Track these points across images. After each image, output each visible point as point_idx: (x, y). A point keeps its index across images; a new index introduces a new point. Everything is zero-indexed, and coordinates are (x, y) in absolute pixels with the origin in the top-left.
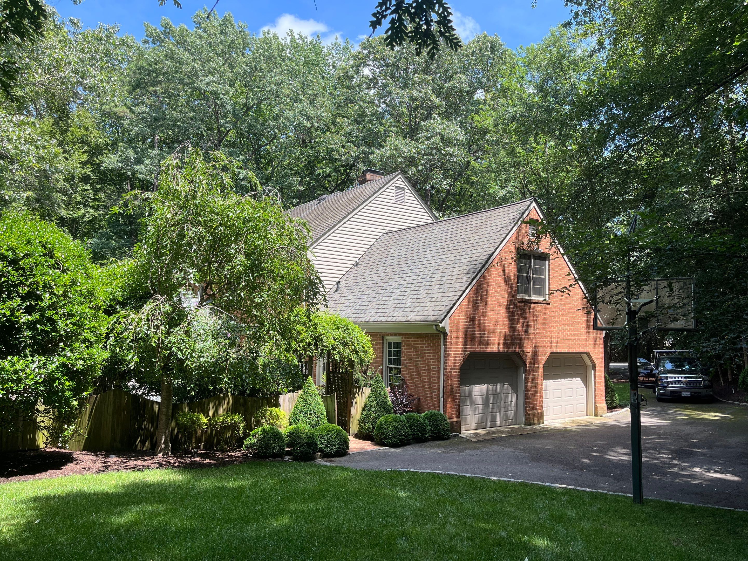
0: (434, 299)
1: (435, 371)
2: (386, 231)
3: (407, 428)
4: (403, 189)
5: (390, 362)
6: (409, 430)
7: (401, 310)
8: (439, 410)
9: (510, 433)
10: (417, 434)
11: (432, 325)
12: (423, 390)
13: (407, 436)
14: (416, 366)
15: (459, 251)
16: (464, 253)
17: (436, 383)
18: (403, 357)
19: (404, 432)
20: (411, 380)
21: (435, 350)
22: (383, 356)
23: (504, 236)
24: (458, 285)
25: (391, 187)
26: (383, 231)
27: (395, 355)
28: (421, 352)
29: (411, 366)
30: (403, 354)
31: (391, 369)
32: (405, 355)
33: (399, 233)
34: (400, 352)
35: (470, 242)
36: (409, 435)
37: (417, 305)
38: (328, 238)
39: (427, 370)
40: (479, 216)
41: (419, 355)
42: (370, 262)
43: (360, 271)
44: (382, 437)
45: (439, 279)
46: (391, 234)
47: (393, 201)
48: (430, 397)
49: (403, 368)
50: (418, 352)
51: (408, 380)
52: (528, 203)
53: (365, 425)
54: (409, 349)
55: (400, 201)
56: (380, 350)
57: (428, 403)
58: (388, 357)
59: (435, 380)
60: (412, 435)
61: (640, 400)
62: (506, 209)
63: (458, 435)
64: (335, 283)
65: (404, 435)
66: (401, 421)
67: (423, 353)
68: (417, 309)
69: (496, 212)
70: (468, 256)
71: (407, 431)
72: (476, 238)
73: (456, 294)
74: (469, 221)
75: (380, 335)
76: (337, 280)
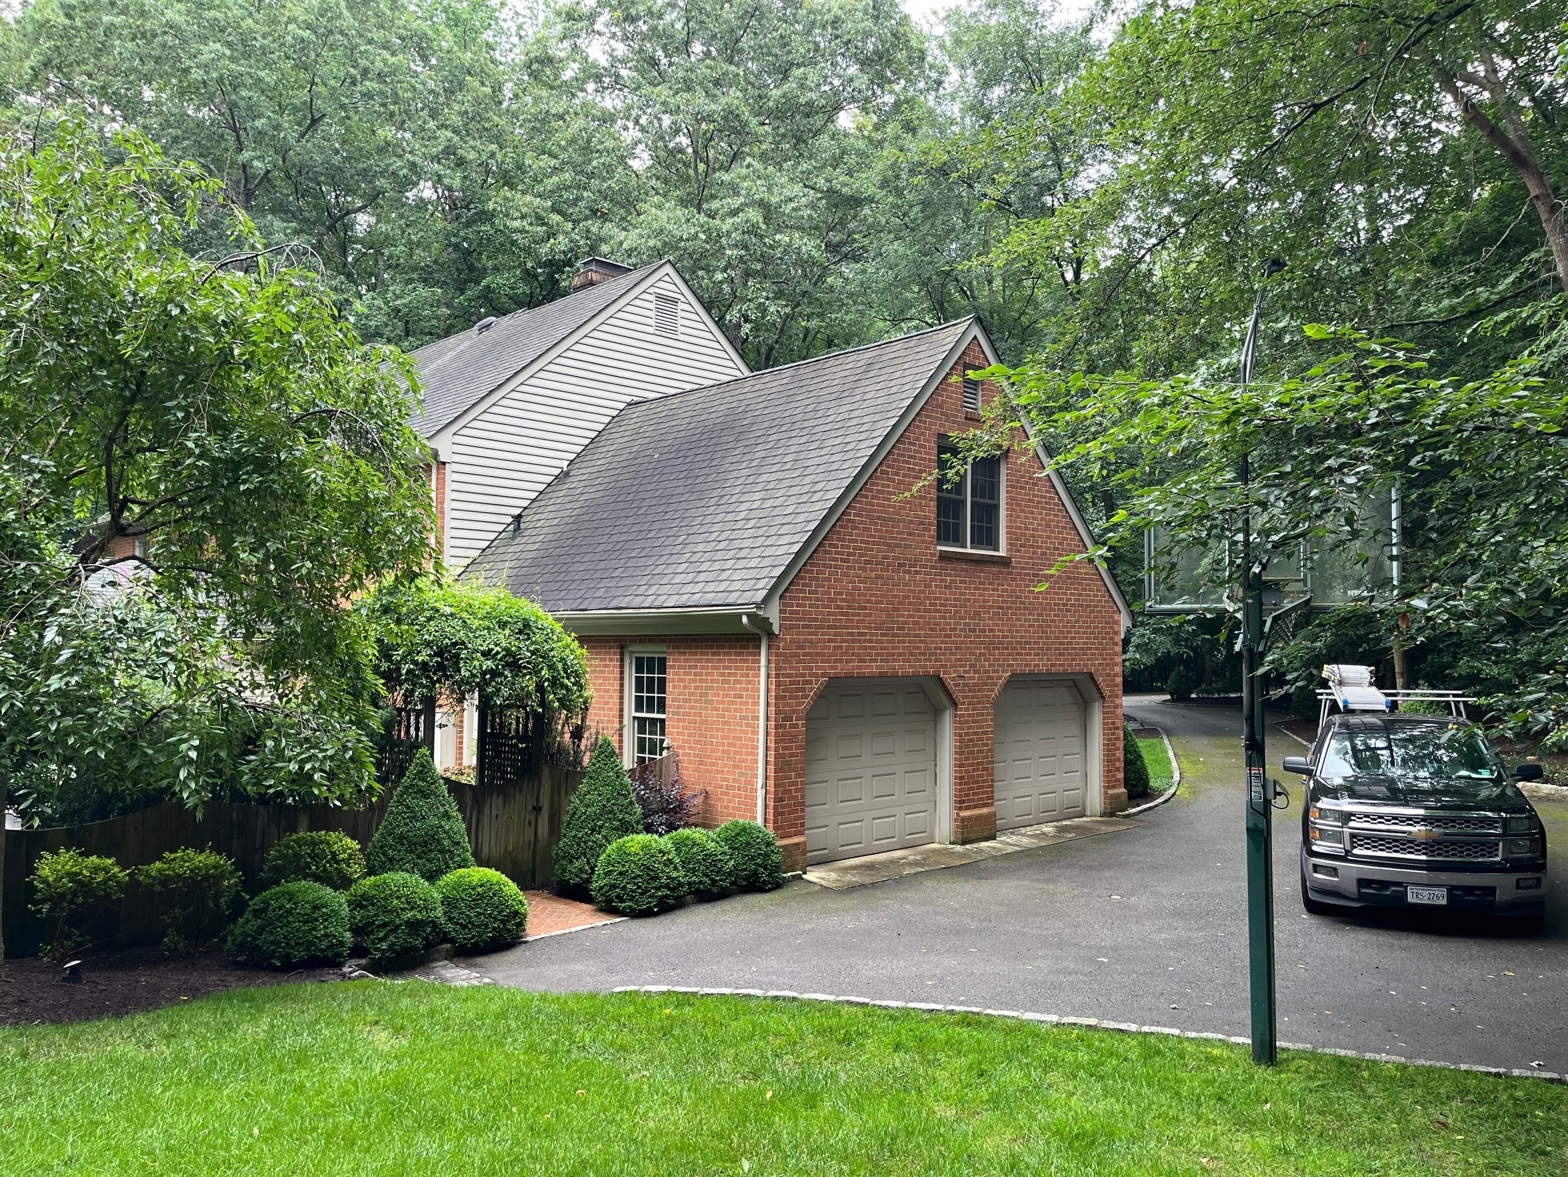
0: (742, 554)
1: (747, 725)
2: (635, 399)
3: (675, 869)
4: (675, 301)
5: (639, 708)
6: (680, 874)
7: (665, 581)
8: (755, 818)
9: (922, 865)
10: (701, 882)
11: (740, 615)
12: (717, 772)
13: (674, 886)
14: (700, 715)
15: (804, 440)
16: (814, 446)
17: (747, 754)
18: (671, 693)
19: (669, 878)
20: (690, 748)
21: (747, 675)
22: (622, 691)
23: (907, 403)
24: (801, 518)
25: (645, 296)
26: (628, 399)
27: (650, 690)
28: (712, 681)
29: (688, 714)
30: (669, 687)
31: (642, 721)
32: (674, 687)
33: (663, 401)
34: (662, 682)
35: (830, 419)
36: (680, 884)
37: (705, 567)
38: (490, 410)
39: (726, 723)
40: (850, 359)
41: (708, 688)
42: (595, 469)
43: (571, 492)
44: (613, 894)
45: (756, 505)
46: (647, 406)
47: (651, 330)
48: (733, 788)
49: (671, 719)
50: (705, 681)
51: (683, 747)
52: (961, 328)
53: (571, 862)
54: (685, 674)
55: (666, 327)
56: (615, 679)
57: (730, 801)
58: (634, 694)
59: (747, 746)
60: (689, 883)
61: (1270, 795)
62: (912, 344)
63: (799, 878)
64: (510, 520)
65: (667, 886)
66: (661, 851)
67: (717, 681)
68: (702, 577)
69: (888, 350)
70: (824, 452)
71: (675, 874)
72: (843, 409)
73: (796, 538)
74: (827, 371)
75: (615, 641)
76: (517, 512)
